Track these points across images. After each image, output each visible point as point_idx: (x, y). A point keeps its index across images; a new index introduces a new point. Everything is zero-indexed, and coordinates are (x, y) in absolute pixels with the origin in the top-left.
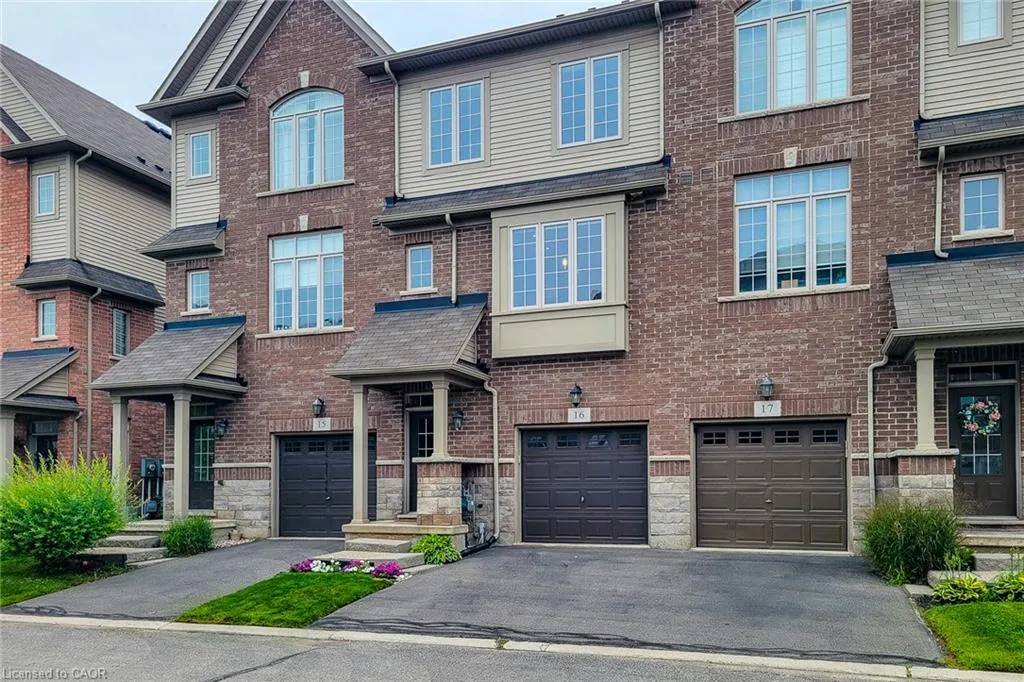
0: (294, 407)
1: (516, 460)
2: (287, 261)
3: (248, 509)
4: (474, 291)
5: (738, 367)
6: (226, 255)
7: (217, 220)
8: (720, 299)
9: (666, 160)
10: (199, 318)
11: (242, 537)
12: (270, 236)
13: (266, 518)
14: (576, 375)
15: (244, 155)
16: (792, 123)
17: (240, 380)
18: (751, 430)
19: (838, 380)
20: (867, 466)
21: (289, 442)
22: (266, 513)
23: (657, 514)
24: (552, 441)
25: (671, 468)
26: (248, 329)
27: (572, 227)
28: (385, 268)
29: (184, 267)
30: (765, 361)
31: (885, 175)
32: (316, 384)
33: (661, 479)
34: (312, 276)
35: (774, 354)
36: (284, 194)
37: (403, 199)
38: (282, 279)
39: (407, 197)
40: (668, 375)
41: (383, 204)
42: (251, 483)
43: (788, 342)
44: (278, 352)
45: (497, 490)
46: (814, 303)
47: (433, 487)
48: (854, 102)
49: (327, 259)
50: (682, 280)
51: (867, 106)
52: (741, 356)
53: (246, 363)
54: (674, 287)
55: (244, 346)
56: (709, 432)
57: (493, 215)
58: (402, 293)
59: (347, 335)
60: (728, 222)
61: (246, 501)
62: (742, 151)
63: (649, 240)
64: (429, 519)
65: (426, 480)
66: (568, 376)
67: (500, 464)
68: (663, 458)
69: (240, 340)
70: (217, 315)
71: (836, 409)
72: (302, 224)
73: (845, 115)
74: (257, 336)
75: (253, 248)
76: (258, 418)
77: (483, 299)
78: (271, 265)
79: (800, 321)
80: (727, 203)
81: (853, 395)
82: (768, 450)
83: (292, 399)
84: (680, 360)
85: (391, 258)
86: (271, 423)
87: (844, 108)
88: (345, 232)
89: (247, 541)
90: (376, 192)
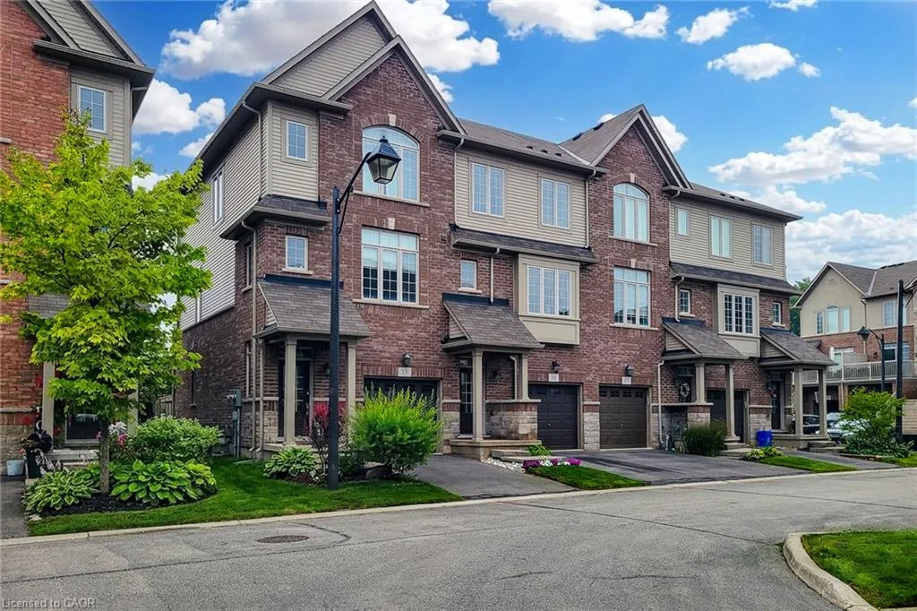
0: (383, 358)
2: (373, 248)
4: (501, 297)
5: (617, 359)
7: (317, 200)
8: (610, 325)
9: (589, 249)
10: (299, 276)
12: (363, 225)
14: (552, 355)
15: (343, 156)
16: (633, 247)
19: (647, 370)
20: (658, 409)
23: (588, 433)
25: (590, 408)
27: (557, 274)
28: (449, 270)
29: (283, 230)
30: (626, 358)
33: (588, 414)
35: (629, 355)
36: (377, 198)
37: (459, 228)
39: (461, 227)
41: (447, 226)
43: (633, 350)
44: (370, 315)
46: (639, 333)
47: (529, 417)
48: (651, 246)
49: (405, 253)
50: (596, 313)
51: (656, 250)
52: (617, 354)
54: (593, 315)
56: (604, 390)
57: (520, 255)
58: (458, 289)
59: (423, 311)
60: (612, 287)
62: (618, 254)
65: (524, 413)
66: (548, 355)
68: (590, 403)
70: (317, 277)
71: (648, 383)
72: (390, 224)
73: (649, 250)
74: (353, 300)
75: (350, 231)
78: (363, 247)
79: (637, 341)
80: (612, 278)
81: (654, 377)
82: (620, 400)
83: (382, 351)
84: (595, 353)
85: (452, 264)
86: (365, 368)
87: (647, 247)
88: (422, 239)
90: (442, 217)
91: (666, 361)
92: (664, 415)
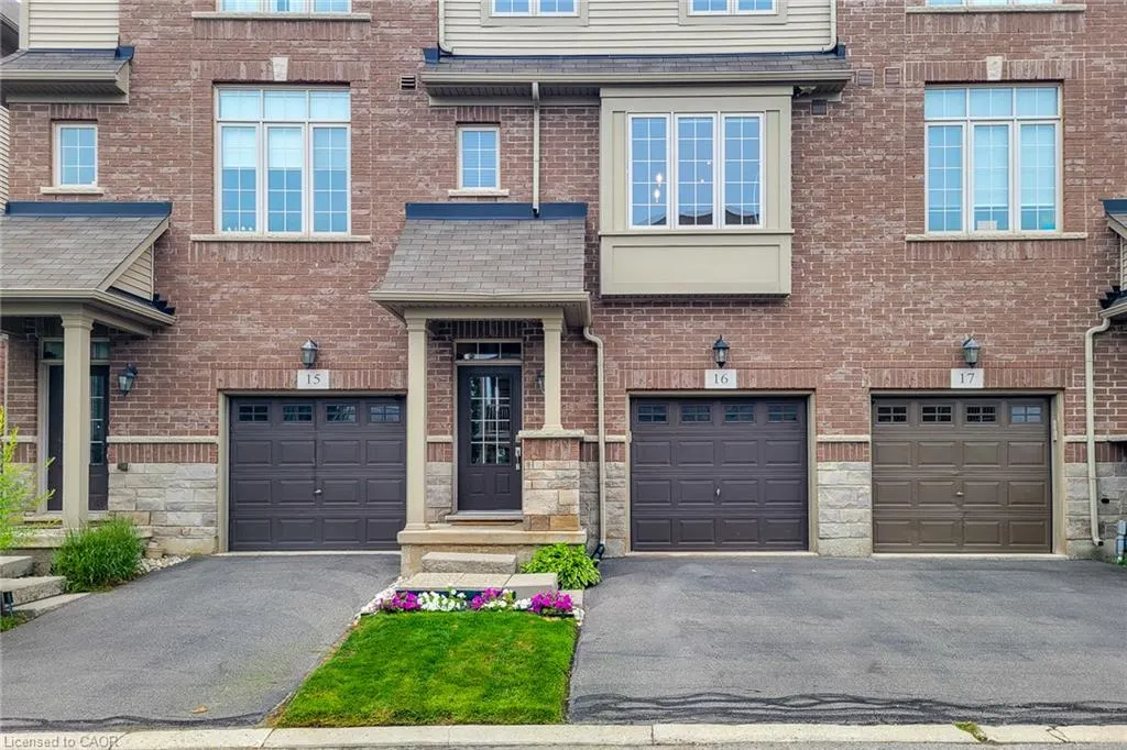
0: (263, 352)
1: (626, 438)
2: (247, 126)
3: (175, 508)
4: (566, 199)
5: (932, 325)
6: (132, 102)
7: (115, 46)
8: (910, 237)
9: (837, 51)
10: (77, 200)
11: (165, 555)
12: (215, 82)
13: (211, 523)
14: (716, 325)
16: (996, 26)
17: (158, 303)
18: (937, 405)
19: (1050, 347)
20: (1086, 452)
21: (247, 406)
22: (210, 515)
23: (831, 512)
24: (674, 412)
26: (175, 225)
27: (719, 124)
28: (423, 152)
29: (46, 114)
30: (964, 318)
31: (1102, 104)
32: (302, 318)
33: (833, 465)
34: (290, 153)
35: (975, 311)
36: (245, 20)
37: (449, 55)
38: (235, 152)
39: (456, 52)
40: (841, 331)
41: (418, 56)
42: (181, 467)
43: (991, 297)
44: (232, 264)
45: (603, 479)
46: (1022, 250)
47: (551, 474)
48: (1067, 12)
49: (320, 129)
50: (859, 209)
51: (1082, 19)
52: (934, 311)
53: (171, 278)
54: (849, 218)
55: (169, 250)
56: (888, 406)
57: (603, 93)
58: (451, 192)
59: (358, 248)
60: (916, 140)
61: (173, 497)
62: (938, 52)
63: (816, 153)
64: (543, 521)
65: (538, 464)
66: (705, 325)
67: (606, 443)
68: (836, 438)
69: (159, 243)
70: (114, 198)
71: (1050, 381)
72: (276, 70)
73: (1058, 25)
74: (194, 237)
75: (184, 98)
76: (196, 366)
77: (580, 211)
78: (218, 128)
79: (1005, 272)
80: (917, 116)
81: (1069, 366)
82: (958, 430)
83: (259, 339)
84: (856, 312)
85: (432, 138)
86: (220, 374)
87: (1055, 18)
88: (354, 91)
89: (177, 560)
90: (408, 39)
91: (1114, 321)
92: (1107, 467)
